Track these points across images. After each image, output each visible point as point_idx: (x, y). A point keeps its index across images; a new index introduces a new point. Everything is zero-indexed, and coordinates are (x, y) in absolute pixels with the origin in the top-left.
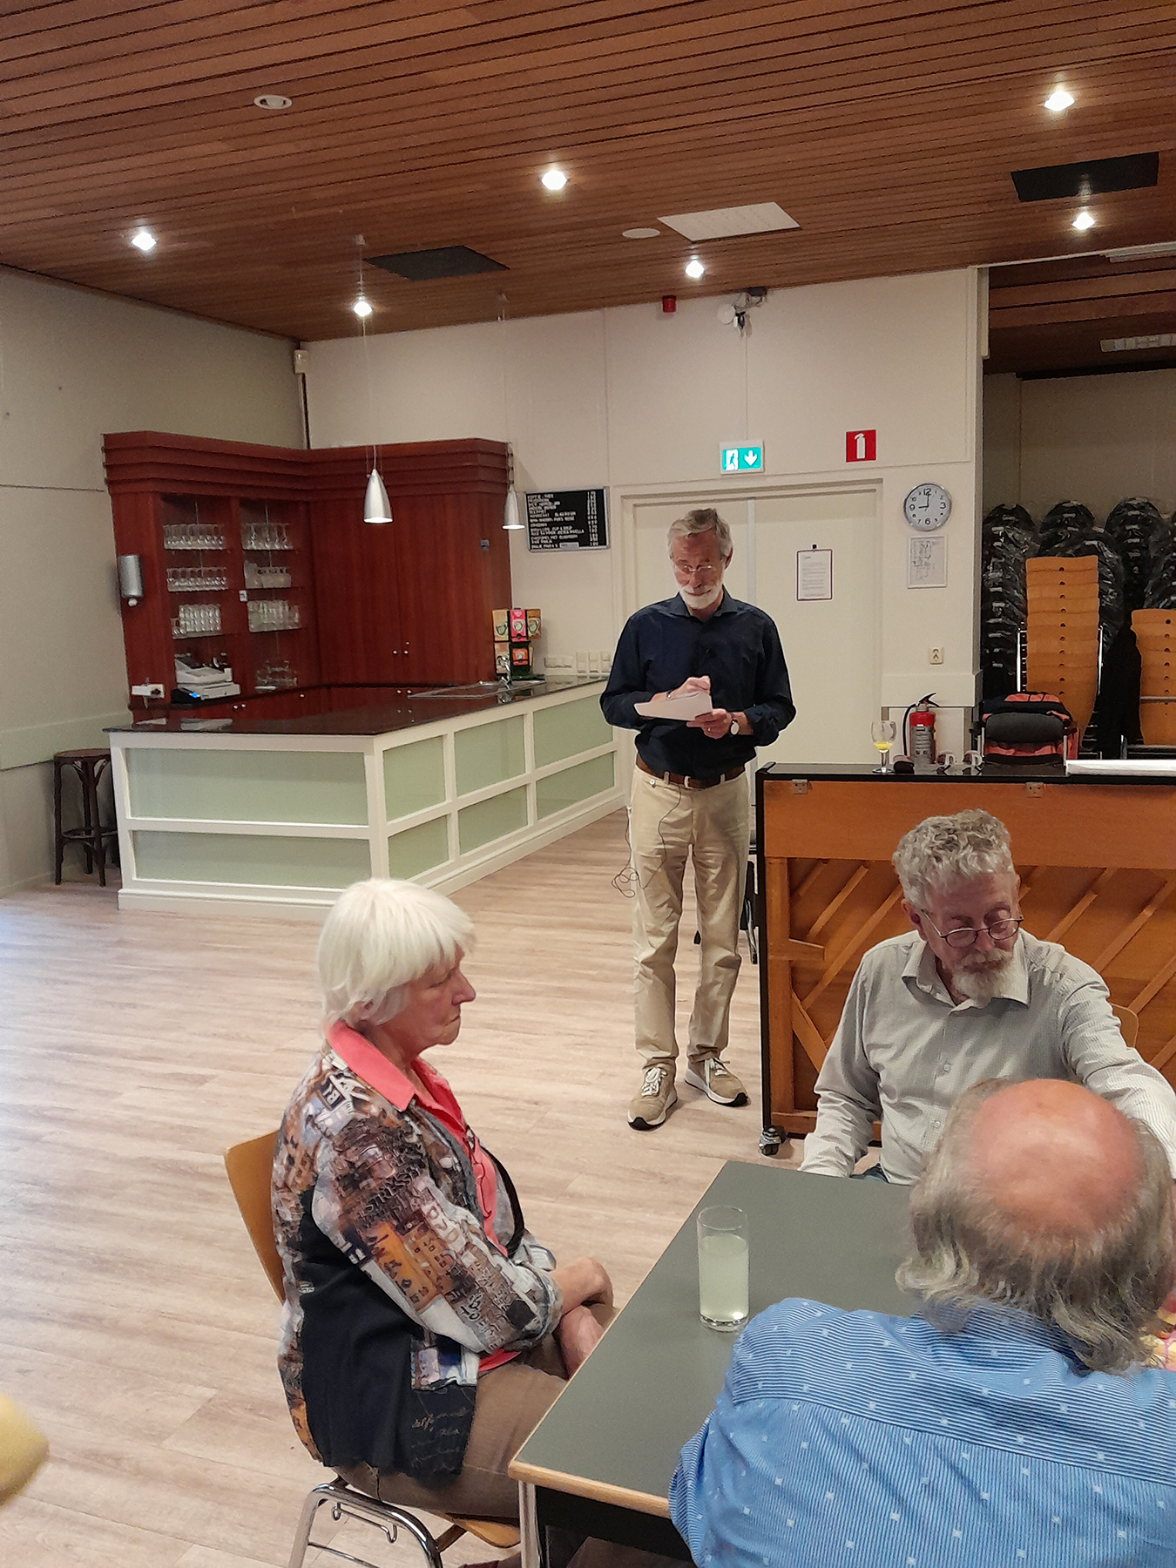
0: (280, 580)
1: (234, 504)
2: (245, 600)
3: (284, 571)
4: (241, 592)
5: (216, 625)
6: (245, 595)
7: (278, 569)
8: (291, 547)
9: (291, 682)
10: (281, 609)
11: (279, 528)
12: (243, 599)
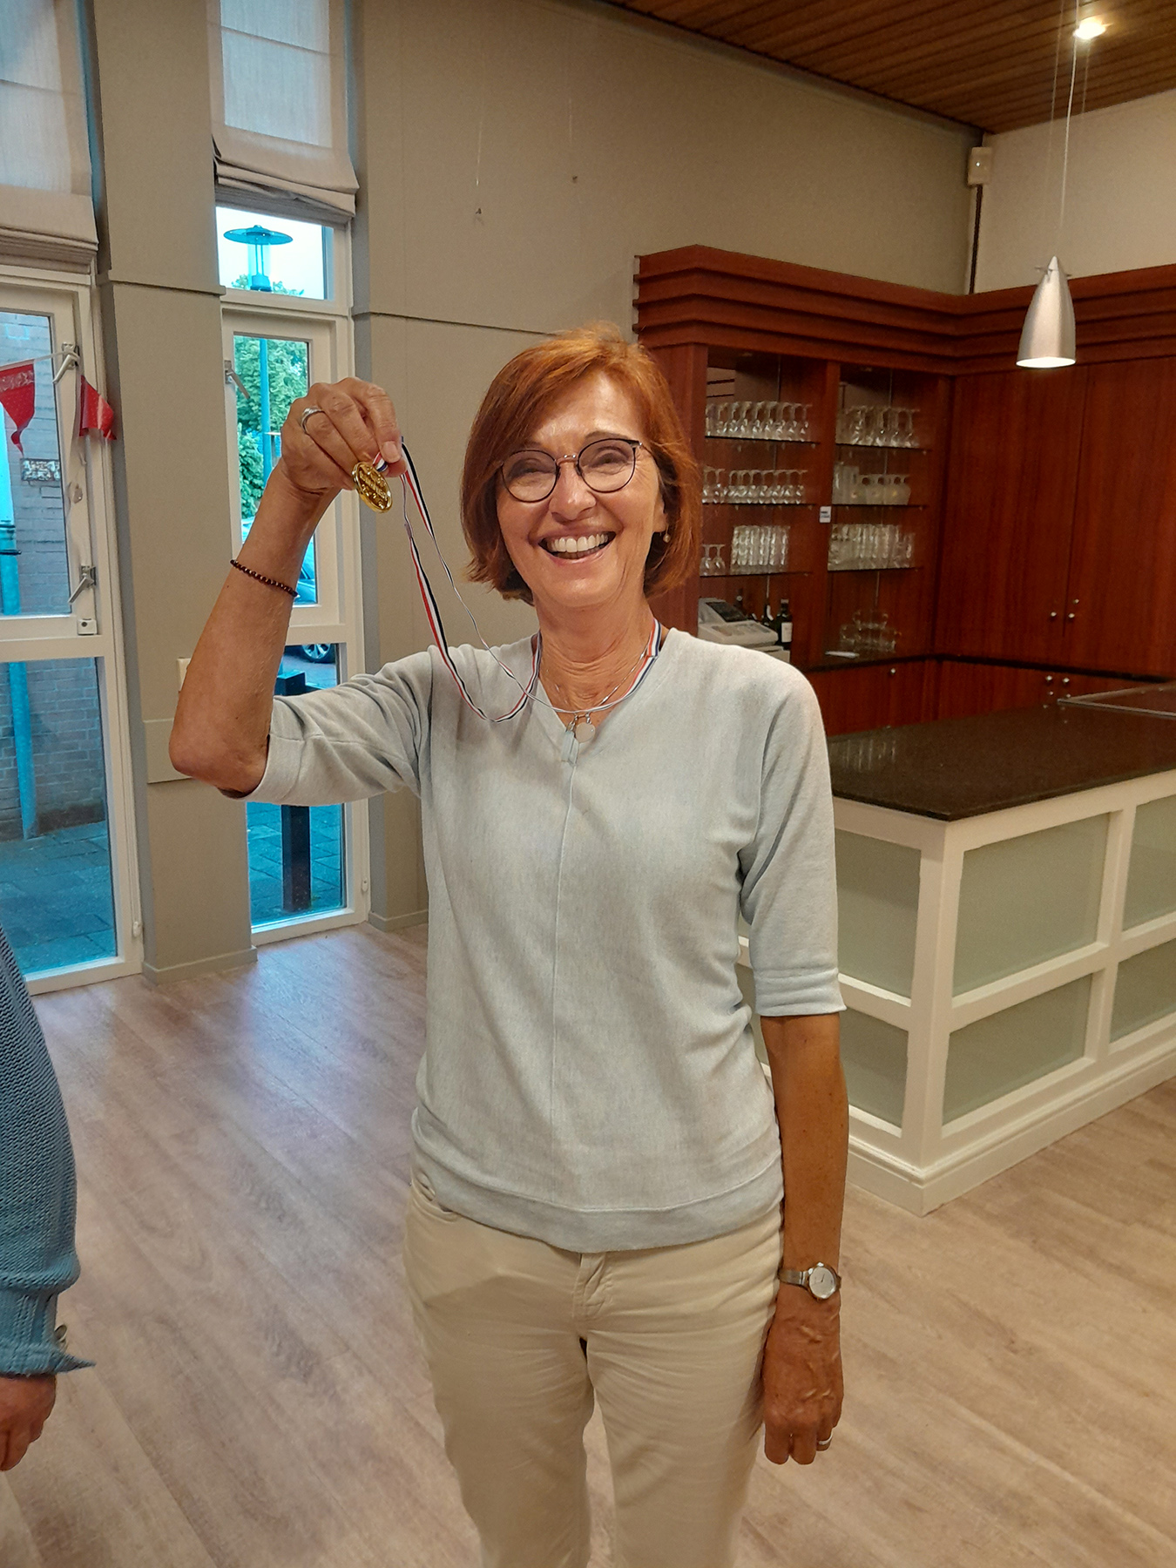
0: (891, 493)
1: (833, 372)
2: (828, 520)
3: (902, 480)
4: (823, 509)
5: (778, 556)
6: (829, 513)
7: (893, 477)
8: (916, 445)
9: (886, 646)
10: (887, 538)
11: (903, 415)
12: (825, 519)
